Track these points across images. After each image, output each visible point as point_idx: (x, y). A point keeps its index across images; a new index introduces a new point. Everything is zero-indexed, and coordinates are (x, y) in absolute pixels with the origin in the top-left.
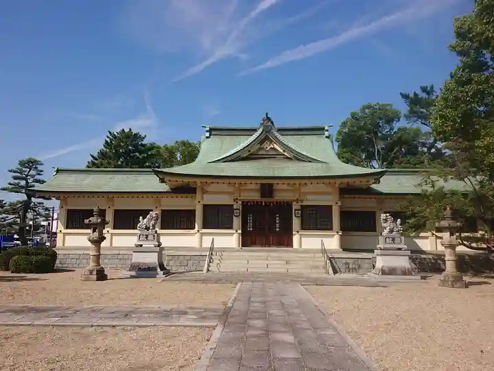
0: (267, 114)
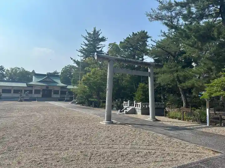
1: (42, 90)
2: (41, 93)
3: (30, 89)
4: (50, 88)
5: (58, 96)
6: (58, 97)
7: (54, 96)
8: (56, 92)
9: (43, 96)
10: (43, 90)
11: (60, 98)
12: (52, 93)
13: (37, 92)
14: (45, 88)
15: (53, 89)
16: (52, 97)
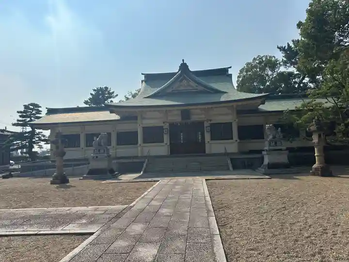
0: (183, 60)
1: (166, 126)
2: (166, 138)
3: (127, 127)
4: (195, 118)
5: (232, 146)
6: (229, 151)
7: (214, 147)
8: (221, 132)
9: (175, 150)
10: (172, 125)
11: (242, 153)
12: (207, 137)
13: (152, 135)
14: (177, 118)
15: (207, 121)
16: (207, 152)
